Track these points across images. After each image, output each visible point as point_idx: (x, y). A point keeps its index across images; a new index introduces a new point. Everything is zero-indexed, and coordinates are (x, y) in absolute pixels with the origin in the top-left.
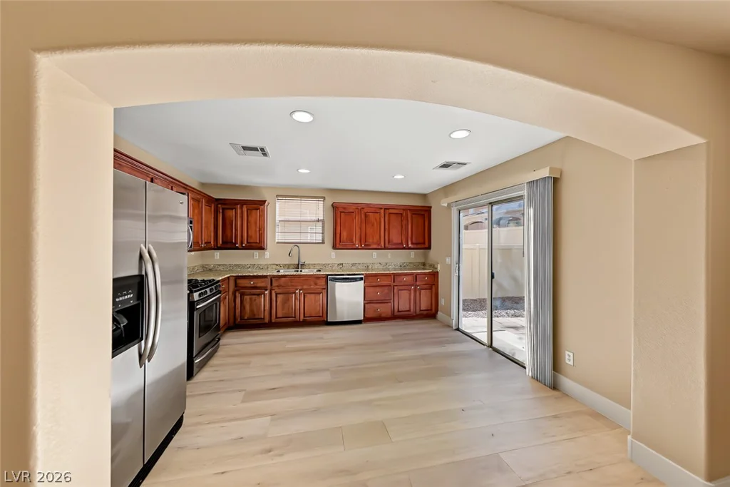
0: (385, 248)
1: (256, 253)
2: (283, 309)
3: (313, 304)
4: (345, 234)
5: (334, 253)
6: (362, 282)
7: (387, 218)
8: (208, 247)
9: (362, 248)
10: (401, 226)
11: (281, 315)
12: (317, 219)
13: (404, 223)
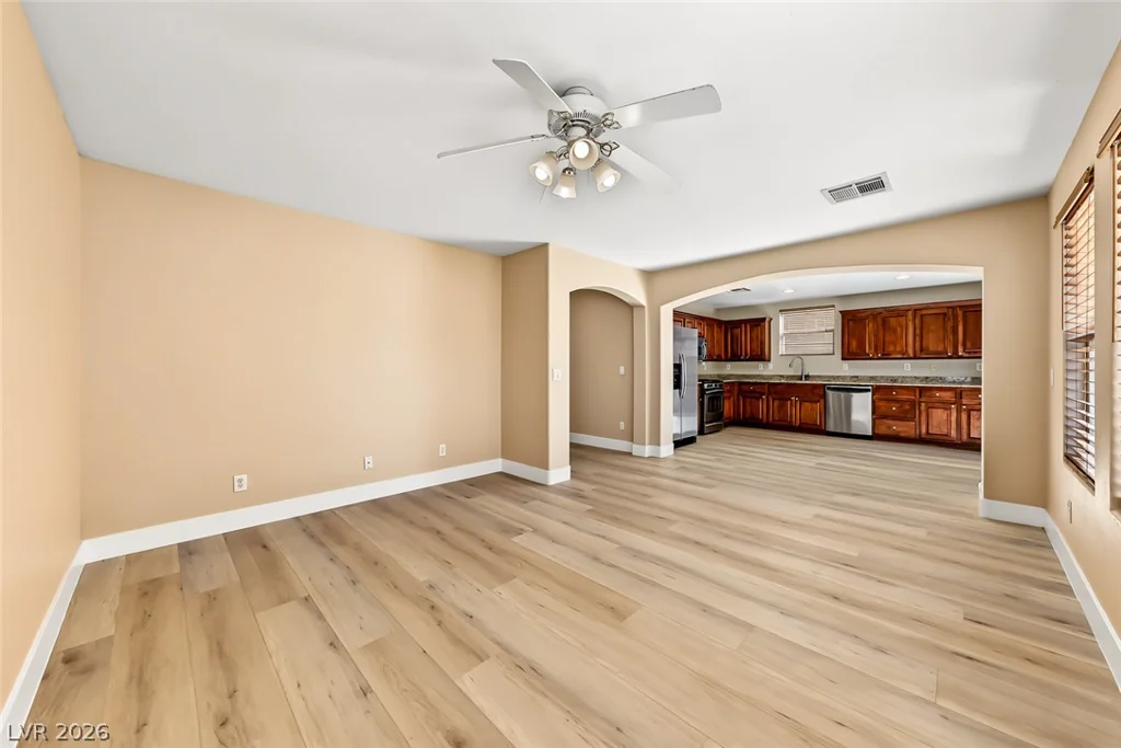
0: (915, 358)
1: (761, 364)
2: (779, 412)
3: (810, 411)
4: (854, 343)
6: (870, 394)
7: (917, 322)
8: (719, 359)
9: (879, 359)
10: (945, 329)
11: (777, 419)
12: (829, 328)
13: (950, 324)
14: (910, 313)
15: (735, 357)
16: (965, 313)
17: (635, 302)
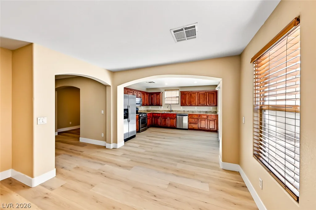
0: (198, 106)
1: (159, 107)
2: (164, 122)
3: (172, 122)
4: (184, 101)
5: (182, 107)
6: (187, 116)
7: (198, 95)
8: (147, 105)
9: (190, 106)
10: (204, 98)
11: (163, 124)
12: (177, 96)
13: (205, 97)
14: (197, 93)
15: (152, 105)
16: (209, 94)
17: (107, 85)
